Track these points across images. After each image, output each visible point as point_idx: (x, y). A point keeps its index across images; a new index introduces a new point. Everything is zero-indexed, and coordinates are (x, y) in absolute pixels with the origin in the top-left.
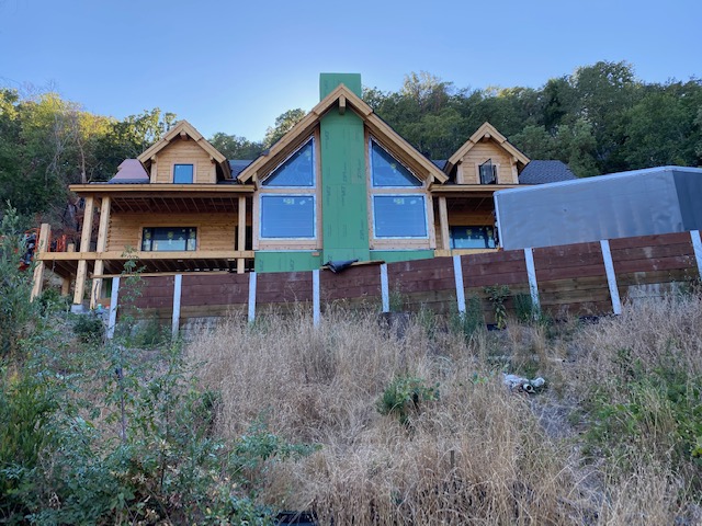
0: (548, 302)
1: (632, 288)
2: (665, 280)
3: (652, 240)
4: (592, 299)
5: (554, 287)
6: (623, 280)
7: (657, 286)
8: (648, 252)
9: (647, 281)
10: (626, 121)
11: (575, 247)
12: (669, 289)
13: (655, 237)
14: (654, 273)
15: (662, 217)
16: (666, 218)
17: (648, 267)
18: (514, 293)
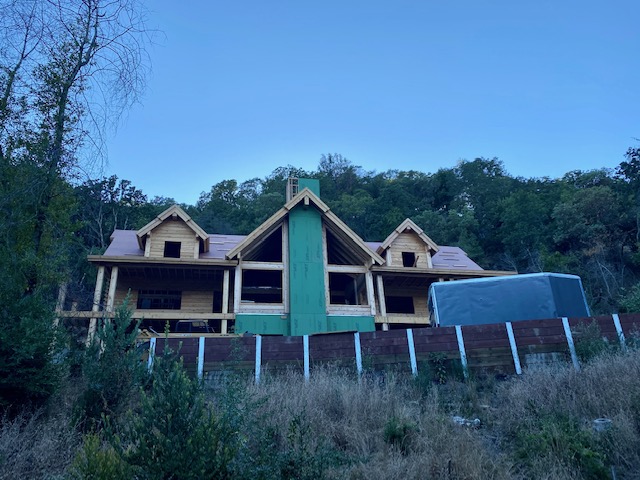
0: (473, 365)
1: (527, 356)
2: (549, 351)
3: (539, 323)
4: (501, 363)
5: (476, 353)
6: (522, 350)
7: (543, 355)
8: (537, 331)
9: (537, 351)
10: (501, 210)
11: (489, 327)
12: (551, 357)
13: (541, 321)
14: (541, 346)
15: (544, 307)
16: (546, 308)
17: (536, 342)
18: (449, 357)
